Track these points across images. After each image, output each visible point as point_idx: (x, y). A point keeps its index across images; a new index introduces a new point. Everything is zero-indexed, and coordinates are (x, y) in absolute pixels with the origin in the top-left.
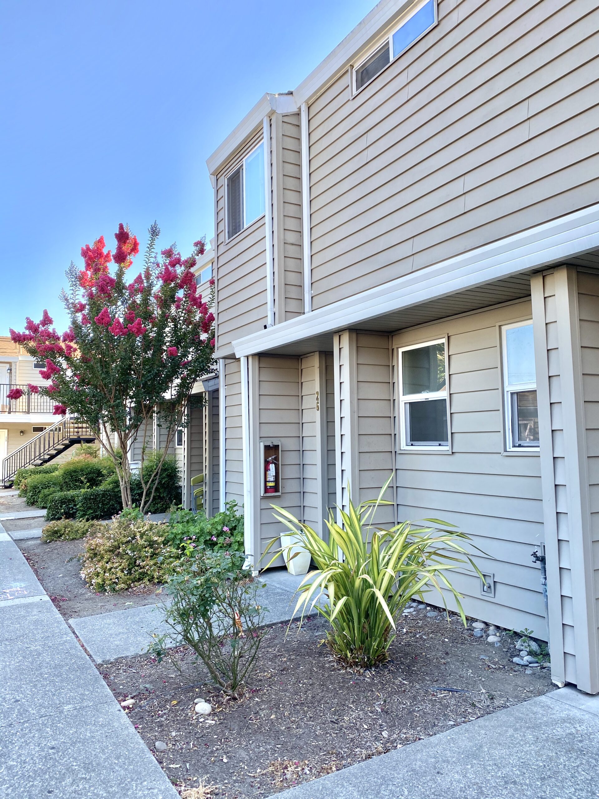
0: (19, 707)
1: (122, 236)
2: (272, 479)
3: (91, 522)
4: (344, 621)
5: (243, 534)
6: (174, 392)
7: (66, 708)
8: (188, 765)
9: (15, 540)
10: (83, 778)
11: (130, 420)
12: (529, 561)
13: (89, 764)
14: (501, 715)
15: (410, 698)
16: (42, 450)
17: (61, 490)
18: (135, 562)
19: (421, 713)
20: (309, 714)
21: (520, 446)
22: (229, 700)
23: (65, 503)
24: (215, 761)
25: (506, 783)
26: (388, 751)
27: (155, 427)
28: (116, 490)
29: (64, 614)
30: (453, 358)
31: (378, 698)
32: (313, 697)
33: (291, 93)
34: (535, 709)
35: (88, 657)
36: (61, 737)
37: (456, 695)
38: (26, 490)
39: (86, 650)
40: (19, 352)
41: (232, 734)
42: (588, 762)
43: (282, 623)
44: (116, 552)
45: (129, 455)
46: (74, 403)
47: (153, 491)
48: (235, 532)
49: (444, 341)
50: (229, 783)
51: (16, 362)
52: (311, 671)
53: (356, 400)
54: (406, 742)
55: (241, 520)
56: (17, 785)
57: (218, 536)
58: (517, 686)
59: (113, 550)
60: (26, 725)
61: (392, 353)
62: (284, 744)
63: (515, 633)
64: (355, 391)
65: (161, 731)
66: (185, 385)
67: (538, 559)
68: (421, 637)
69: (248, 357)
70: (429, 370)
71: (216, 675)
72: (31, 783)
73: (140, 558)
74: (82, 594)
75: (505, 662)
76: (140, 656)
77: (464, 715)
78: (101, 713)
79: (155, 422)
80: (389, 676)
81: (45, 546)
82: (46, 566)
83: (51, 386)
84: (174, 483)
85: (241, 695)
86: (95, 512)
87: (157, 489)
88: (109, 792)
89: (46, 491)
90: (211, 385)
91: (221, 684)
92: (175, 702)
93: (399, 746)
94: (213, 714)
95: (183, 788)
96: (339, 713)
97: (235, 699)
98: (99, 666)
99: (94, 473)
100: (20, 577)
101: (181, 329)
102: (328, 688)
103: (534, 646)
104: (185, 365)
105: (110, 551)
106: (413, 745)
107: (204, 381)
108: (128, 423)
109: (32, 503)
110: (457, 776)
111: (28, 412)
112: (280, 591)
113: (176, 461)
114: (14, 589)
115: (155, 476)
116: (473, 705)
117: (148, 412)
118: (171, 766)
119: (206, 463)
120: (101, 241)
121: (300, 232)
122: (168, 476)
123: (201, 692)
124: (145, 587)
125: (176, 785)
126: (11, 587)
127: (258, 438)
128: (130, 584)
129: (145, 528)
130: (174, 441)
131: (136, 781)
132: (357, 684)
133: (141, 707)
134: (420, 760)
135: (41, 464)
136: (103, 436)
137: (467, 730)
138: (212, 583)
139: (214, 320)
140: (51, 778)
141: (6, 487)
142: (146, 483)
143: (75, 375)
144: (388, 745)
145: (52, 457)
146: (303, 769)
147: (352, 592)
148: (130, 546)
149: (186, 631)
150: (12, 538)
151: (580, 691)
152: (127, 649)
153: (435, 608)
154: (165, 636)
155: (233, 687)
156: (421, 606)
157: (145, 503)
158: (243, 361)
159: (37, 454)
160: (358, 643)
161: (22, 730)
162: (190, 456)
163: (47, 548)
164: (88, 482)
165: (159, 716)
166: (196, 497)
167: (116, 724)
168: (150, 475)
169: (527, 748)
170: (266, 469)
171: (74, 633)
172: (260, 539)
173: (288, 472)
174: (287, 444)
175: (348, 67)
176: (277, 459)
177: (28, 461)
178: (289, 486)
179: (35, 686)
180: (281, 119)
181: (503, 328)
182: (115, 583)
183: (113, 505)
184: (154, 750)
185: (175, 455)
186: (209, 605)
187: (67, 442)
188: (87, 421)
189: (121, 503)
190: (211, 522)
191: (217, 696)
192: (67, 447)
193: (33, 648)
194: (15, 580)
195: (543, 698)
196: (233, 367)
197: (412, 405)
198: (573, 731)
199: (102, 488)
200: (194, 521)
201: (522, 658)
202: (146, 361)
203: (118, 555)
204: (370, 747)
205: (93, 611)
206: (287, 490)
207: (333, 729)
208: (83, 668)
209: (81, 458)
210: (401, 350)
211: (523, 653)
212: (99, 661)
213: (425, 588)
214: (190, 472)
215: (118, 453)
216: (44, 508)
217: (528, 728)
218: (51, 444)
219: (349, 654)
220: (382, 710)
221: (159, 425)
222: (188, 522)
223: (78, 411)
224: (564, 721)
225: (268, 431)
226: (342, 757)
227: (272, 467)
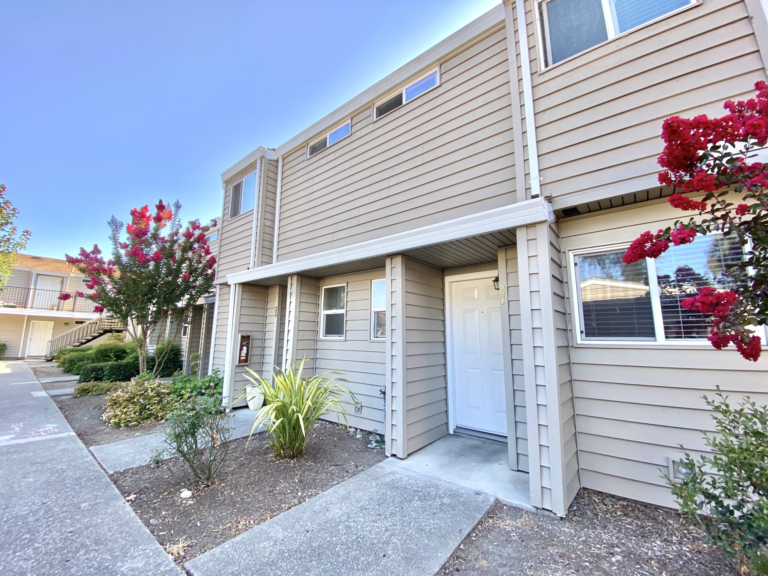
0: (45, 508)
1: (161, 207)
2: (244, 355)
3: (114, 383)
4: (281, 433)
5: (222, 388)
6: (184, 303)
7: (83, 505)
8: (172, 531)
9: (52, 396)
10: (93, 550)
11: (151, 318)
12: (378, 394)
13: (99, 540)
14: (361, 475)
15: (315, 472)
16: (81, 336)
17: (93, 362)
18: (146, 407)
19: (320, 480)
20: (256, 489)
21: (377, 337)
22: (205, 487)
23: (94, 371)
24: (191, 526)
25: (362, 510)
26: (301, 503)
27: (168, 324)
28: (136, 362)
29: (86, 444)
30: (349, 293)
31: (297, 475)
32: (259, 479)
33: (274, 150)
34: (377, 470)
35: (102, 471)
36: (78, 524)
37: (339, 467)
38: (64, 363)
39: (101, 466)
40: (71, 271)
41: (205, 508)
42: (400, 492)
43: (243, 438)
44: (132, 401)
45: (148, 340)
46: (111, 305)
47: (163, 363)
48: (217, 387)
49: (345, 284)
50: (200, 538)
51: (67, 277)
52: (259, 463)
53: (298, 312)
54: (310, 496)
55: (221, 380)
56: (41, 559)
57: (206, 389)
58: (369, 459)
59: (130, 400)
60: (50, 519)
61: (318, 289)
62: (238, 509)
63: (370, 432)
64: (298, 307)
65: (155, 513)
66: (192, 298)
67: (382, 393)
68: (322, 439)
69: (236, 284)
70: (337, 299)
71: (197, 473)
72: (53, 557)
73: (149, 404)
74: (101, 430)
75: (364, 447)
76: (143, 467)
77: (343, 477)
78: (110, 506)
79: (169, 320)
80: (303, 461)
81: (75, 400)
82: (75, 413)
83: (94, 294)
84: (178, 359)
85: (213, 483)
86: (118, 376)
87: (165, 362)
88: (113, 556)
89: (81, 363)
90: (210, 300)
91: (200, 478)
92: (166, 493)
93: (307, 499)
94: (193, 497)
95: (168, 546)
96: (274, 486)
97: (208, 486)
98: (110, 476)
99: (120, 351)
100: (53, 420)
101: (194, 265)
102: (268, 472)
103: (378, 438)
104: (194, 287)
105: (127, 400)
106: (314, 498)
107: (205, 297)
108: (149, 319)
109: (68, 371)
110: (337, 511)
111: (73, 311)
112: (243, 420)
113: (180, 345)
114: (47, 429)
115: (165, 354)
116: (348, 472)
117: (165, 314)
118: (161, 533)
119: (201, 346)
120: (146, 208)
121: (274, 221)
122: (174, 354)
123: (185, 485)
124: (151, 423)
125: (163, 545)
126: (45, 427)
127: (237, 331)
128: (140, 421)
129: (155, 385)
130: (181, 333)
131: (134, 546)
132: (285, 468)
133: (141, 499)
134: (318, 505)
135: (79, 346)
136: (130, 328)
137: (343, 485)
138: (201, 414)
139: (216, 262)
140: (69, 552)
141: (48, 361)
142: (158, 358)
143: (114, 288)
144: (301, 499)
145: (89, 341)
146: (250, 522)
147: (287, 416)
148: (142, 397)
149: (179, 446)
150: (49, 394)
151: (398, 458)
152: (133, 464)
153: (330, 422)
154: (163, 451)
155: (208, 479)
156: (324, 422)
157: (156, 371)
158: (233, 287)
159: (77, 338)
160: (288, 445)
161: (47, 522)
162: (191, 342)
163: (77, 401)
164: (115, 357)
165: (154, 503)
166: (193, 367)
167: (121, 512)
168: (162, 353)
169: (372, 490)
170: (241, 349)
171: (93, 455)
172: (234, 390)
173: (255, 351)
174: (256, 335)
175: (305, 144)
176: (248, 344)
177: (68, 343)
178: (255, 359)
179: (59, 493)
180: (267, 161)
181: (373, 281)
182: (129, 421)
183: (132, 372)
184: (148, 524)
185: (181, 341)
186: (197, 428)
187: (102, 331)
188: (119, 318)
189: (139, 371)
190: (202, 381)
191: (196, 486)
192: (101, 335)
193: (59, 467)
194: (48, 423)
195: (381, 464)
196: (226, 290)
197: (328, 316)
198: (394, 478)
199: (125, 361)
200: (190, 381)
201: (372, 445)
202: (168, 283)
203: (133, 403)
204: (290, 502)
205: (110, 440)
206: (253, 361)
207: (269, 495)
208: (98, 478)
209: (111, 342)
210: (324, 288)
211: (373, 442)
212: (111, 472)
213: (326, 412)
214: (190, 352)
215: (140, 340)
216: (77, 374)
217: (373, 480)
218: (89, 332)
219: (282, 452)
220: (299, 481)
221: (171, 322)
222: (185, 381)
223: (113, 310)
224: (390, 473)
225: (244, 327)
226: (274, 511)
227: (245, 348)
